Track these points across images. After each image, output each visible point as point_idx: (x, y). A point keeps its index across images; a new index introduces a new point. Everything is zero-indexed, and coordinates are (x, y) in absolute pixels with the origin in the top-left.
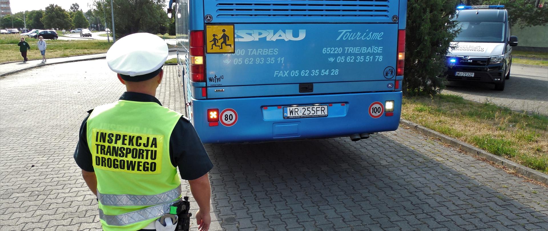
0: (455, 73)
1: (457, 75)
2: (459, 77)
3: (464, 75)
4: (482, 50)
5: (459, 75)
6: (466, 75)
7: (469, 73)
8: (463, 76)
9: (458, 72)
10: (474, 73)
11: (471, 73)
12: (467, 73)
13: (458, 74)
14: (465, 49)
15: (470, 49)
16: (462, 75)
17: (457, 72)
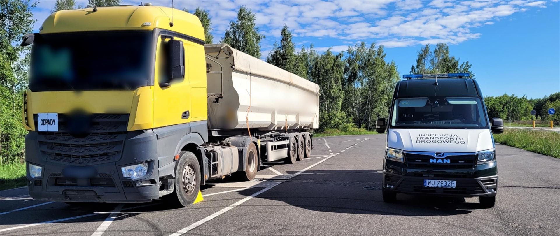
0: (423, 182)
1: (427, 185)
2: (432, 188)
3: (440, 186)
4: (462, 141)
5: (431, 186)
6: (442, 186)
7: (447, 181)
8: (437, 187)
9: (429, 181)
10: (455, 182)
11: (451, 181)
12: (444, 181)
13: (429, 183)
14: (434, 139)
15: (442, 140)
16: (436, 185)
17: (427, 181)
